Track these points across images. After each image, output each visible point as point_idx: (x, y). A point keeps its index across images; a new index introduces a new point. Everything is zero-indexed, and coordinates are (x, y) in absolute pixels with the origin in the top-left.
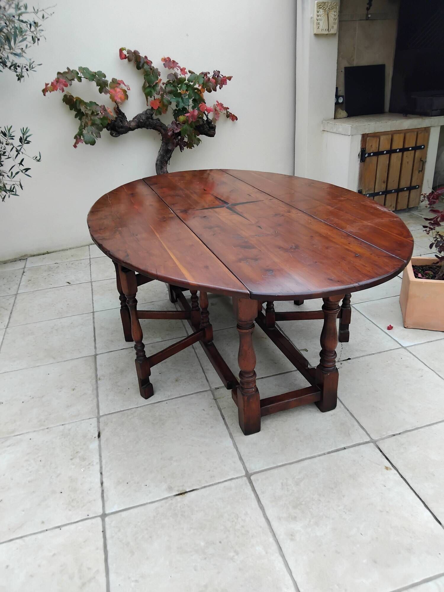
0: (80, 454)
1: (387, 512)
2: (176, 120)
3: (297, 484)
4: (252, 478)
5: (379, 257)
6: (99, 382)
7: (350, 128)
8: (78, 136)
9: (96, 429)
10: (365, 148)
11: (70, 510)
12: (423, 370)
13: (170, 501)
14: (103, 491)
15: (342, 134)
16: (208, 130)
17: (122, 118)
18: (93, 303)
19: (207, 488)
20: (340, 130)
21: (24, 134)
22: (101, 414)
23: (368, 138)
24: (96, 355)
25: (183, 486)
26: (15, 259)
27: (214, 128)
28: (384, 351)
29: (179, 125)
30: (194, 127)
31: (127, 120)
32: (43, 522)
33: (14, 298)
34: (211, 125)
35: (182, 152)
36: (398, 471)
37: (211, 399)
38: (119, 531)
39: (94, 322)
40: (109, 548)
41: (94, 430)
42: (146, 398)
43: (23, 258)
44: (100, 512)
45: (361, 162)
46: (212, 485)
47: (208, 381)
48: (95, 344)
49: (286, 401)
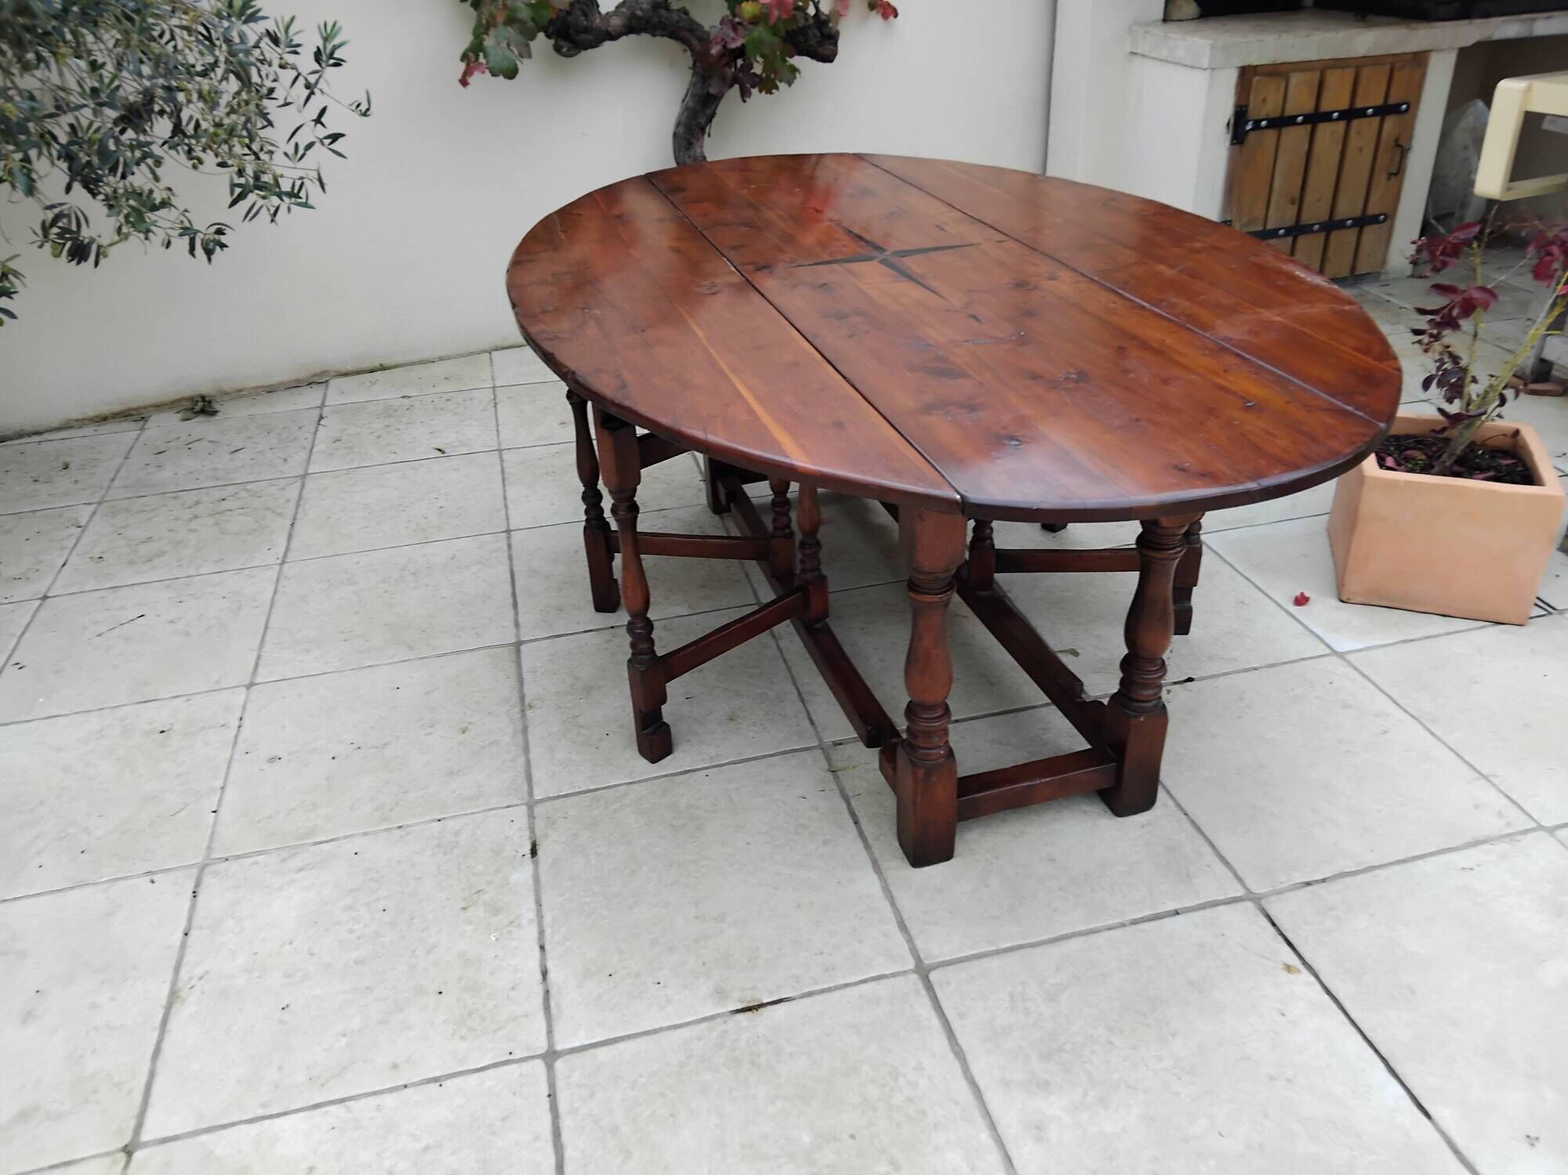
0: (487, 897)
1: (1289, 1081)
2: (734, 14)
3: (1052, 998)
4: (934, 976)
5: (1310, 411)
6: (529, 713)
7: (1208, 50)
8: (471, 54)
9: (527, 833)
10: (1247, 106)
11: (463, 1038)
12: (1387, 715)
13: (719, 1026)
14: (547, 992)
15: (1186, 66)
16: (818, 42)
17: (588, 6)
18: (506, 507)
19: (818, 998)
20: (1180, 53)
21: (326, 39)
22: (538, 795)
23: (1257, 78)
24: (518, 645)
25: (754, 988)
26: (298, 380)
27: (833, 38)
28: (1285, 663)
29: (740, 27)
30: (783, 33)
31: (599, 13)
32: (395, 1066)
33: (298, 484)
34: (826, 30)
35: (744, 101)
36: (1317, 977)
37: (821, 770)
38: (592, 1095)
39: (510, 558)
40: (565, 1137)
41: (521, 837)
42: (654, 760)
43: (318, 379)
44: (542, 1046)
45: (1232, 144)
46: (829, 990)
47: (812, 723)
48: (516, 614)
49: (1025, 784)
